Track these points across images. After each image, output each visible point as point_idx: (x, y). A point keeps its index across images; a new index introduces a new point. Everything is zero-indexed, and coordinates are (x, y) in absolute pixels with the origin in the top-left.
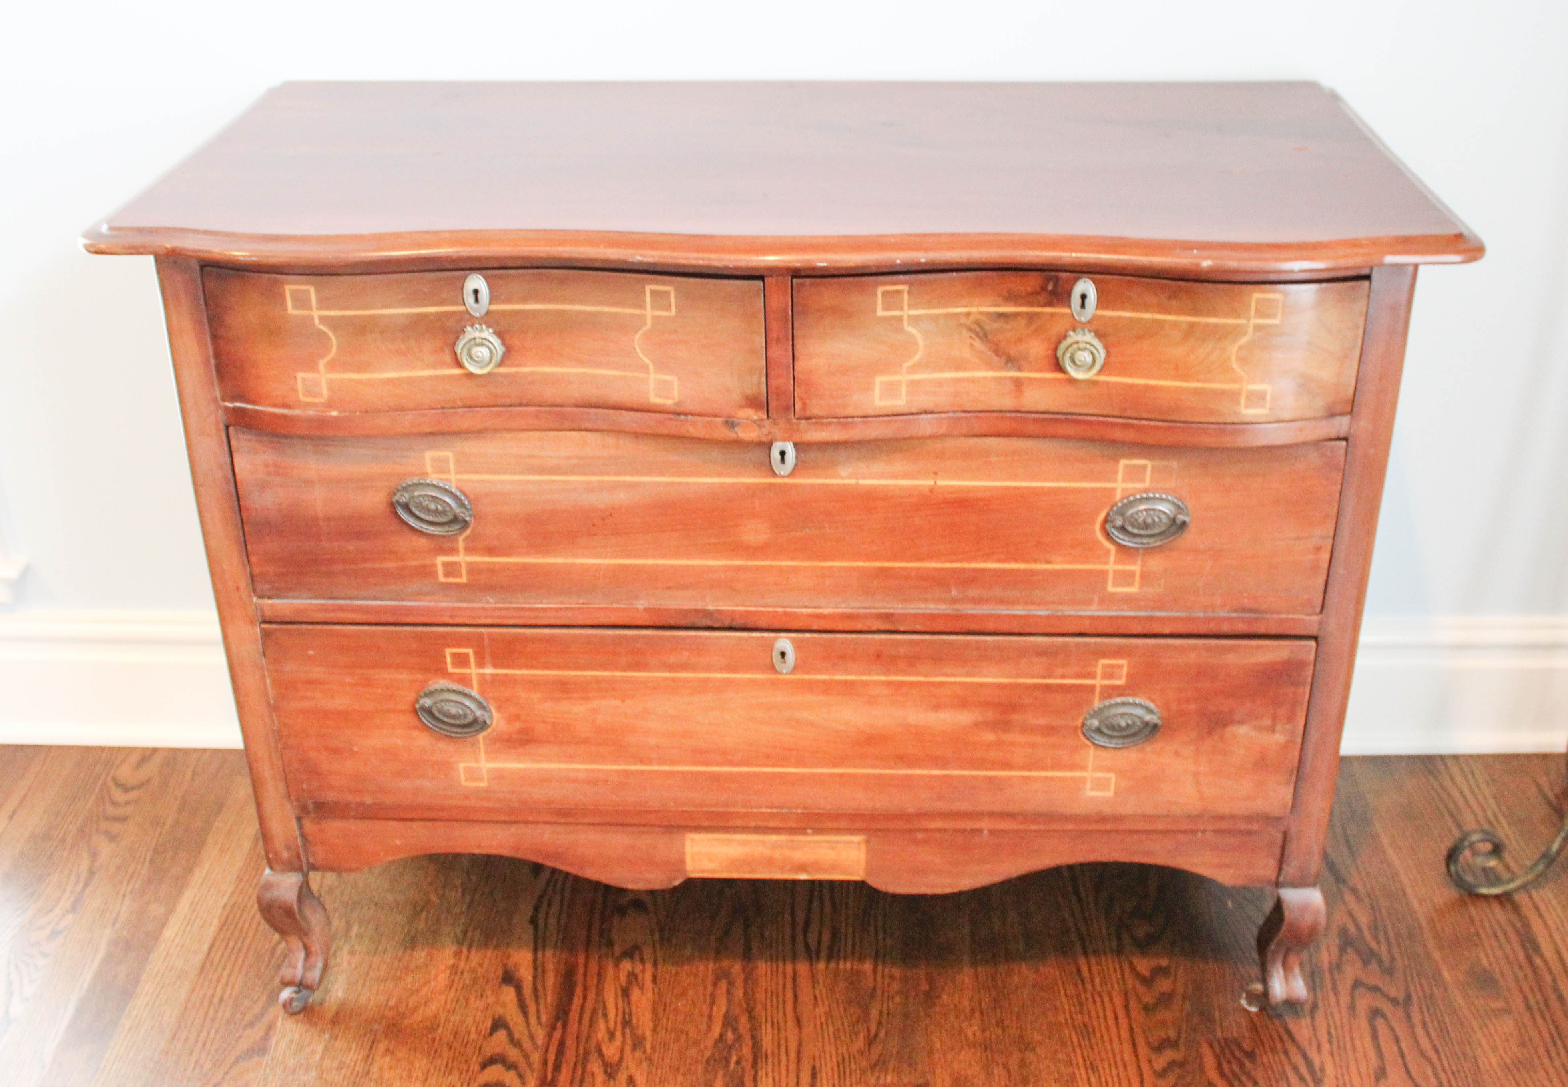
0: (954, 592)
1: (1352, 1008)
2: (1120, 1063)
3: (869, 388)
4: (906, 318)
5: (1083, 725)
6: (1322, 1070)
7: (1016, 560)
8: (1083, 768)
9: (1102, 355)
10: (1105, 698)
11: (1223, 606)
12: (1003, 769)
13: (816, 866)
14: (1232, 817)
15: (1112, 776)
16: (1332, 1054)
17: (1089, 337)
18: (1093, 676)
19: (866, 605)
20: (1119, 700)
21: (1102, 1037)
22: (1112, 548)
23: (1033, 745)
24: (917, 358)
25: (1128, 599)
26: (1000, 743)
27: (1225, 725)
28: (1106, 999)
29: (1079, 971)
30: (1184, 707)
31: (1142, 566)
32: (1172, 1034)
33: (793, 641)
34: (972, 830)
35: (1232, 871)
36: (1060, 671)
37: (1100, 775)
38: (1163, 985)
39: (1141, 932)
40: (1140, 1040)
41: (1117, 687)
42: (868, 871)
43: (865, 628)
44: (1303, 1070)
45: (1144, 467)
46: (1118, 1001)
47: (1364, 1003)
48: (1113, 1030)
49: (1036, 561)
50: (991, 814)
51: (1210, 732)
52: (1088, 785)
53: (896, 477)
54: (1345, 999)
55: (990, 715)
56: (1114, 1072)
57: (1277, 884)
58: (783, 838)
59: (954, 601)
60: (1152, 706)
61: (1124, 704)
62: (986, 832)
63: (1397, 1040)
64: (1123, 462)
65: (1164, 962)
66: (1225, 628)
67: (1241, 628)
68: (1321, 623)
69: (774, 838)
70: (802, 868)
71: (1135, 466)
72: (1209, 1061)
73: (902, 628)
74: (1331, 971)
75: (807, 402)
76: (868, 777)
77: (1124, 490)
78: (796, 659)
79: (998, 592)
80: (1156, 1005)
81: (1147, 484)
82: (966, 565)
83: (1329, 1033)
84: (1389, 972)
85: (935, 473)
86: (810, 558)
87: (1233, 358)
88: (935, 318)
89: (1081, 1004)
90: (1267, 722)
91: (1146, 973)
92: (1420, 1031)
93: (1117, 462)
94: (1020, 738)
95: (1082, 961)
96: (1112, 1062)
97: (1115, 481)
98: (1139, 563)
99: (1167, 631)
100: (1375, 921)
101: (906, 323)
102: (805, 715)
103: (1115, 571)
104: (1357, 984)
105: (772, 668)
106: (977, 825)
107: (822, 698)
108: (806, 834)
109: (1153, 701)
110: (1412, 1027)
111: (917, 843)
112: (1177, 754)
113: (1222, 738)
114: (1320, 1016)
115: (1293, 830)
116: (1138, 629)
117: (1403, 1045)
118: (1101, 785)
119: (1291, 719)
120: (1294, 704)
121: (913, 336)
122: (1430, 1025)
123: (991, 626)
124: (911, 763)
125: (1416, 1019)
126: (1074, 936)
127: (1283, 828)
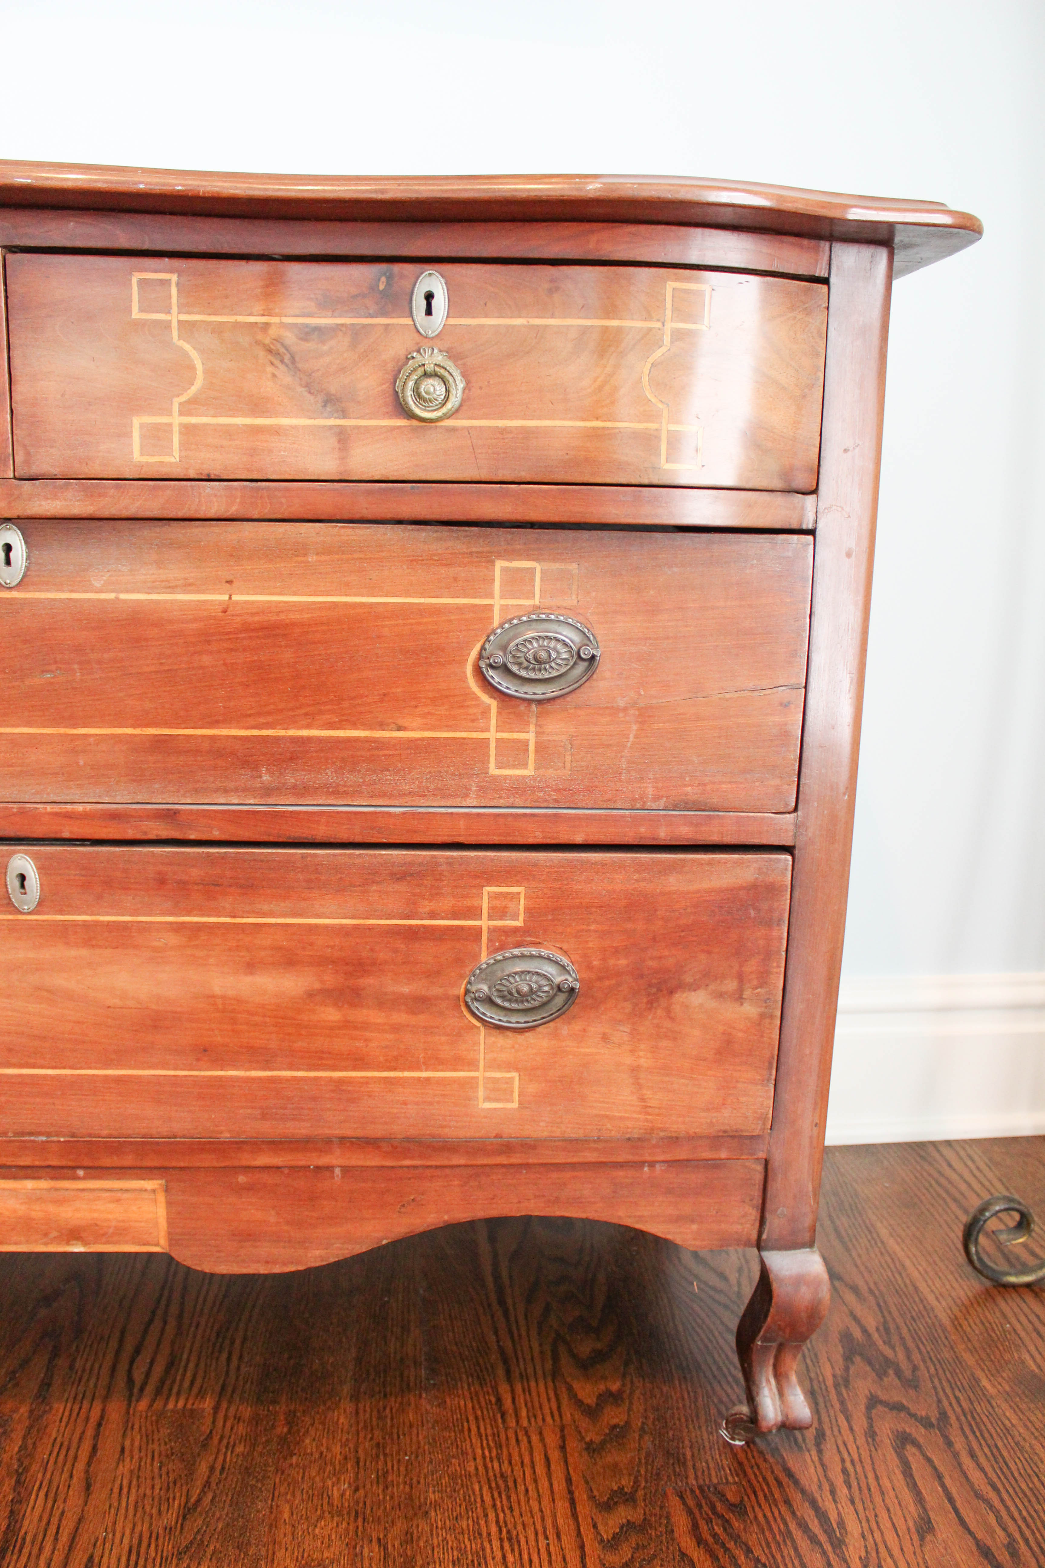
0: (266, 778)
1: (871, 1434)
2: (550, 1532)
3: (125, 434)
4: (175, 324)
5: (467, 991)
6: (841, 1524)
7: (354, 726)
8: (472, 1065)
9: (459, 385)
10: (497, 950)
11: (657, 798)
12: (355, 1069)
13: (94, 1230)
14: (692, 1138)
15: (515, 1075)
16: (853, 1502)
17: (439, 358)
18: (474, 912)
19: (139, 798)
20: (516, 951)
21: (527, 1490)
22: (493, 704)
23: (396, 1028)
24: (194, 389)
25: (519, 788)
26: (346, 1025)
27: (671, 992)
28: (535, 1438)
29: (499, 1400)
30: (611, 962)
31: (537, 733)
32: (626, 1482)
33: (36, 857)
34: (318, 1168)
35: (695, 1227)
36: (426, 906)
37: (498, 1075)
38: (614, 1416)
39: (585, 1348)
40: (581, 1495)
41: (515, 930)
42: (172, 1240)
43: (140, 836)
44: (815, 1526)
45: (532, 571)
46: (552, 1440)
47: (886, 1426)
48: (544, 1483)
49: (382, 726)
50: (343, 1140)
51: (651, 1004)
52: (481, 1093)
53: (172, 589)
54: (860, 1423)
55: (330, 979)
56: (542, 1543)
57: (759, 1245)
58: (44, 1184)
59: (268, 791)
60: (565, 961)
61: (523, 956)
62: (337, 1171)
63: (940, 1477)
64: (500, 564)
65: (615, 1387)
66: (663, 835)
67: (685, 833)
68: (797, 826)
69: (29, 1184)
70: (74, 1234)
71: (519, 570)
72: (681, 1522)
73: (193, 837)
74: (836, 1386)
75: (32, 451)
76: (157, 1081)
77: (504, 608)
78: (42, 889)
79: (328, 776)
80: (603, 1443)
81: (537, 601)
82: (281, 733)
83: (844, 1471)
84: (911, 1383)
85: (230, 582)
86: (55, 723)
87: (645, 379)
88: (218, 329)
89: (499, 1446)
90: (731, 985)
91: (591, 1401)
92: (967, 1462)
93: (493, 563)
94: (376, 1017)
95: (504, 1389)
96: (540, 1528)
97: (492, 596)
98: (532, 728)
99: (579, 839)
100: (885, 1322)
101: (175, 334)
102: (60, 981)
103: (497, 740)
104: (873, 1402)
105: (9, 906)
106: (324, 1161)
107: (84, 952)
108: (76, 1178)
109: (565, 953)
110: (956, 1455)
111: (240, 1190)
112: (605, 1038)
113: (668, 1010)
114: (829, 1447)
115: (778, 1158)
116: (537, 837)
117: (948, 1481)
118: (498, 1091)
119: (763, 978)
120: (768, 955)
121: (186, 355)
122: (979, 1453)
123: (321, 832)
124: (219, 1062)
125: (959, 1444)
126: (494, 1357)
127: (762, 1155)
